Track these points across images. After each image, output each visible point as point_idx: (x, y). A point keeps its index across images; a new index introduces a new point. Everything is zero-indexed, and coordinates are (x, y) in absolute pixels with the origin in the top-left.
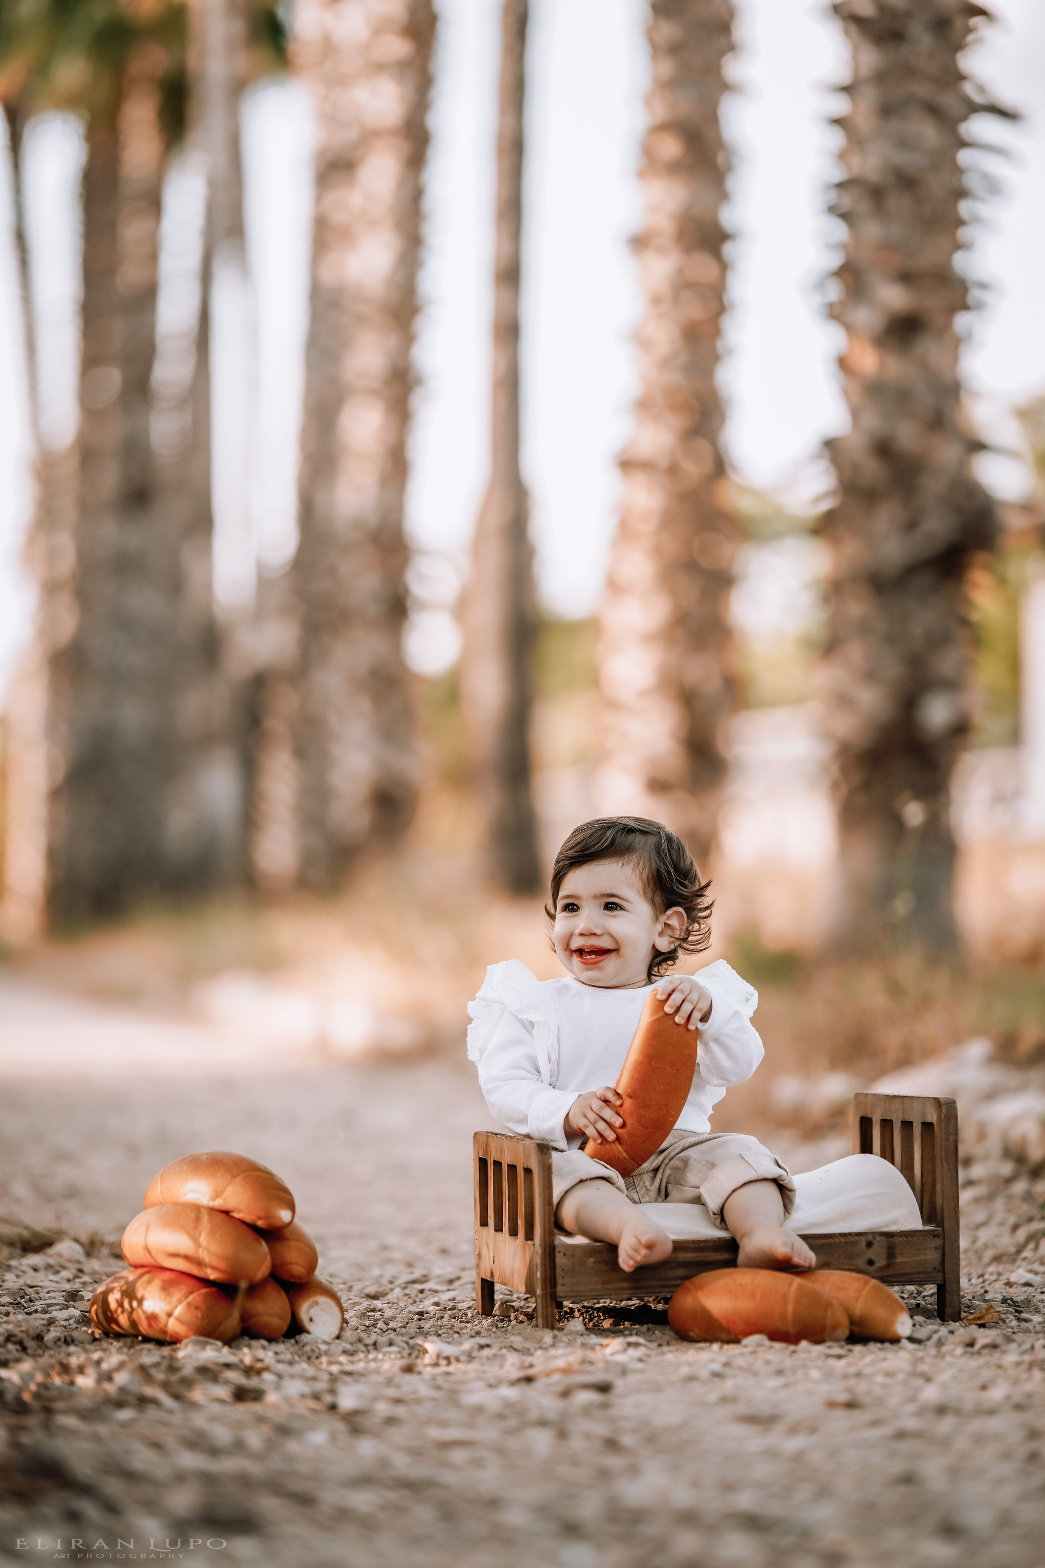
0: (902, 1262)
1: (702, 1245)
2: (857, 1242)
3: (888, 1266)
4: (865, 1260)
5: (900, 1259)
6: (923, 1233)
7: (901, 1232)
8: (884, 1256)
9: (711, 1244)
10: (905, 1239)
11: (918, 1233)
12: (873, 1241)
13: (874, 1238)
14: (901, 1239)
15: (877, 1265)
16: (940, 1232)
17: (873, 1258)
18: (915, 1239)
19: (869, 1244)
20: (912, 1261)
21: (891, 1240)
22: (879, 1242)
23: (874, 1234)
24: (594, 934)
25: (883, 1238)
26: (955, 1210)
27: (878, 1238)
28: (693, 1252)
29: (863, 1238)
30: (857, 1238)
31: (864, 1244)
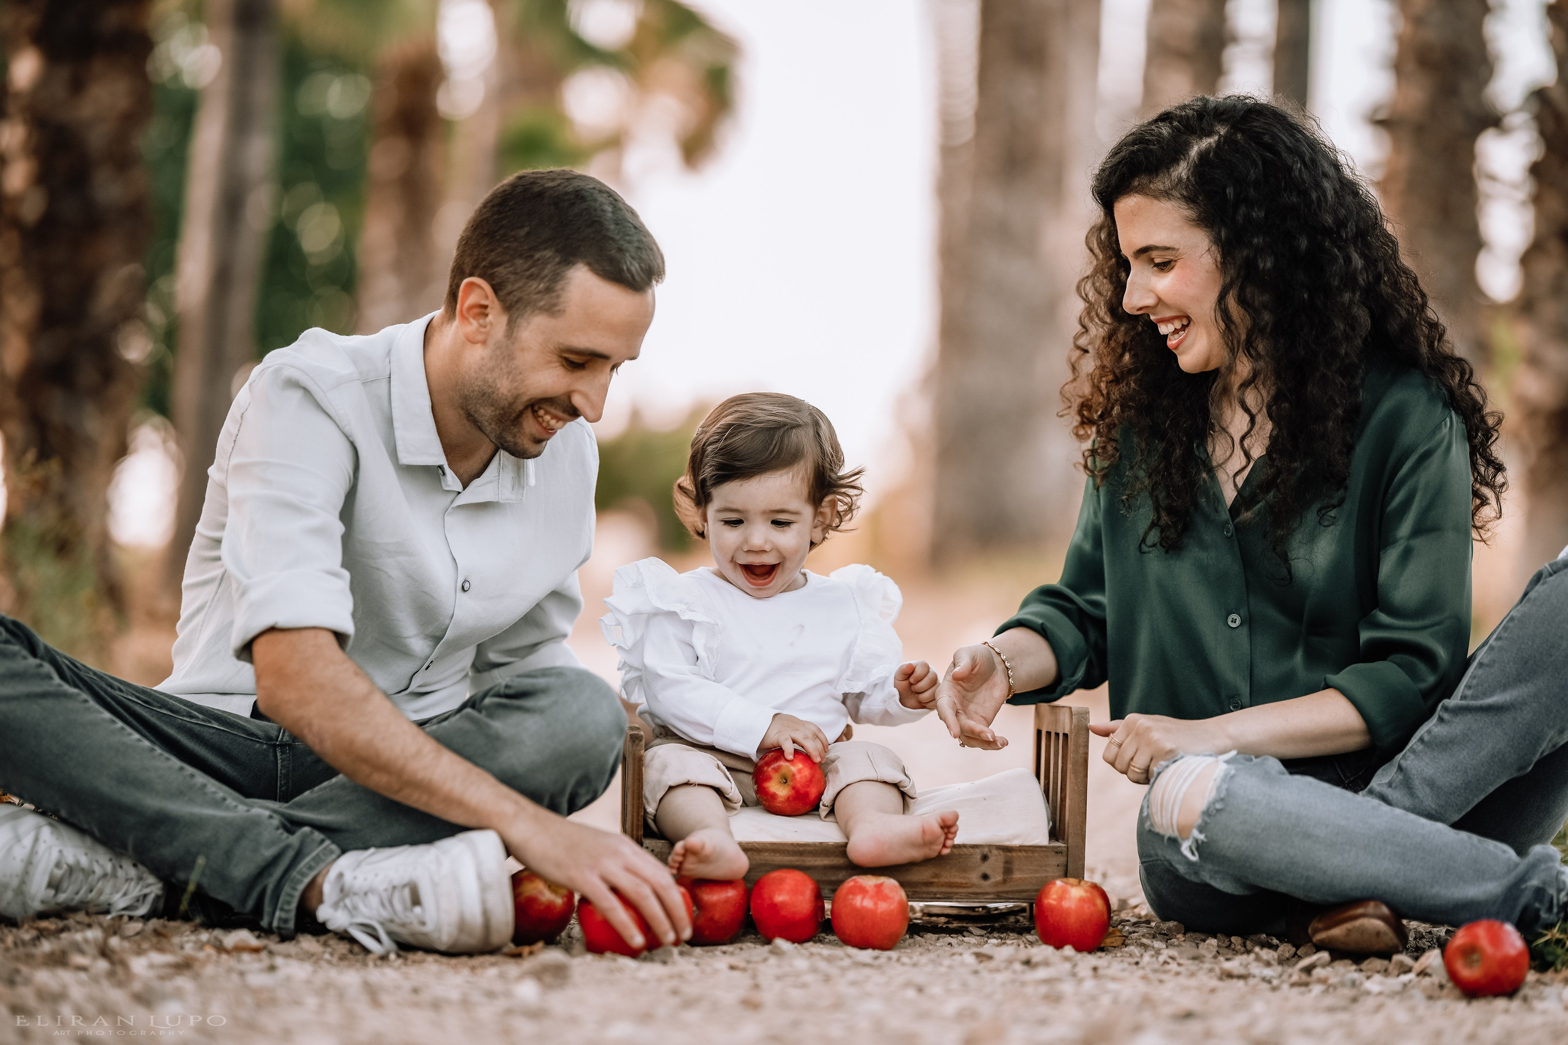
0: (1020, 878)
1: (801, 849)
2: (972, 854)
3: (1004, 881)
4: (980, 874)
5: (1017, 875)
6: (1044, 849)
7: (1020, 846)
8: (1001, 870)
9: (812, 848)
10: (1024, 854)
11: (1039, 849)
12: (989, 854)
13: (990, 851)
14: (1020, 854)
15: (992, 880)
16: (1064, 849)
17: (989, 872)
18: (1036, 854)
19: (985, 858)
20: (1031, 878)
21: (1009, 854)
22: (996, 855)
23: (990, 846)
24: (764, 551)
25: (1001, 852)
26: (1081, 827)
27: (995, 852)
28: (792, 855)
29: (978, 851)
30: (971, 850)
31: (979, 857)
